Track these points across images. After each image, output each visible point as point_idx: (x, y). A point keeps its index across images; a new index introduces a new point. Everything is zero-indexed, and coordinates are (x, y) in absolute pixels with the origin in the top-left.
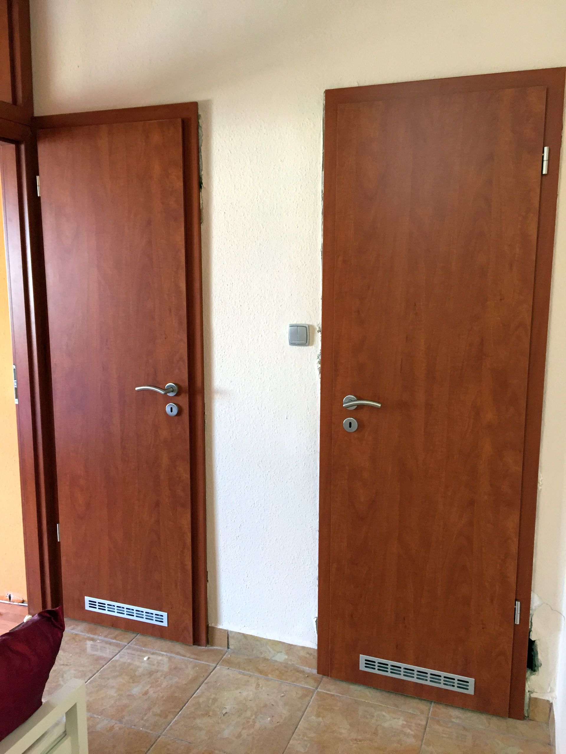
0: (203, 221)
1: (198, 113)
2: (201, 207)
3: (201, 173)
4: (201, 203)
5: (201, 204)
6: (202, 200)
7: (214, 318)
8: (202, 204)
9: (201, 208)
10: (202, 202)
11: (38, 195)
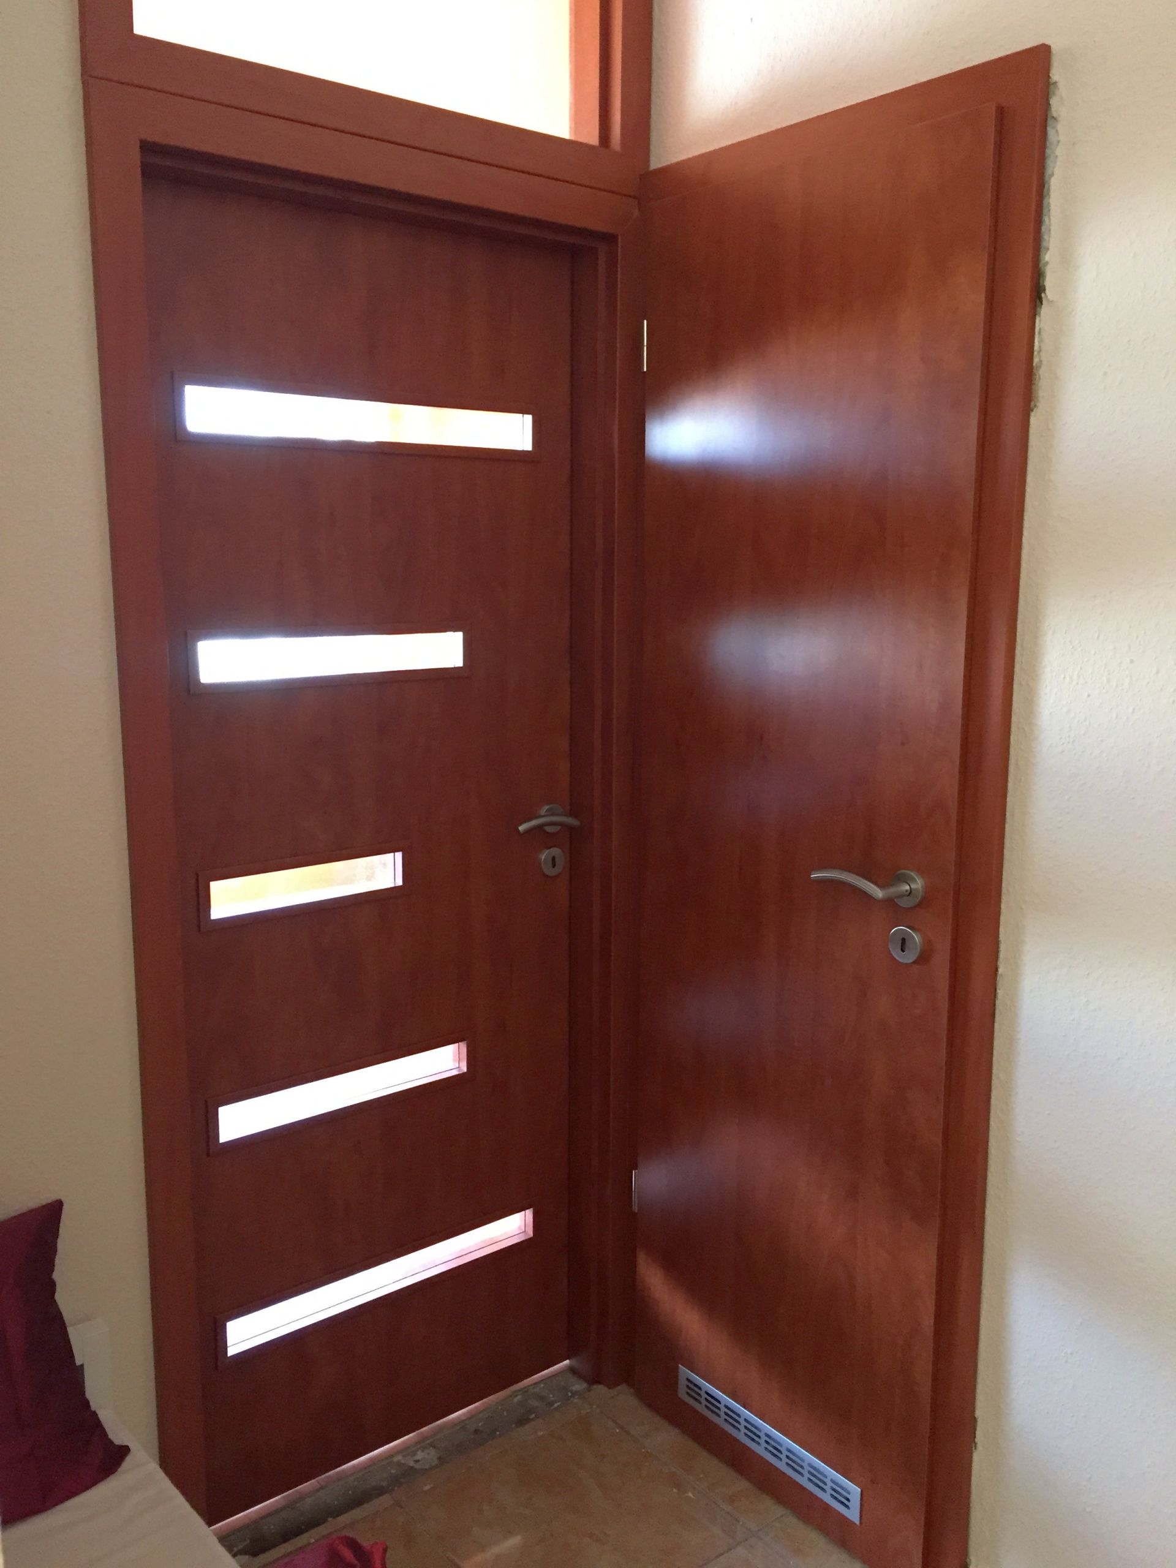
0: (1038, 404)
1: (1049, 77)
2: (1036, 360)
3: (1044, 258)
4: (1036, 348)
5: (1035, 353)
6: (1041, 341)
7: (1046, 694)
8: (1040, 351)
9: (1034, 364)
10: (1040, 347)
11: (643, 369)
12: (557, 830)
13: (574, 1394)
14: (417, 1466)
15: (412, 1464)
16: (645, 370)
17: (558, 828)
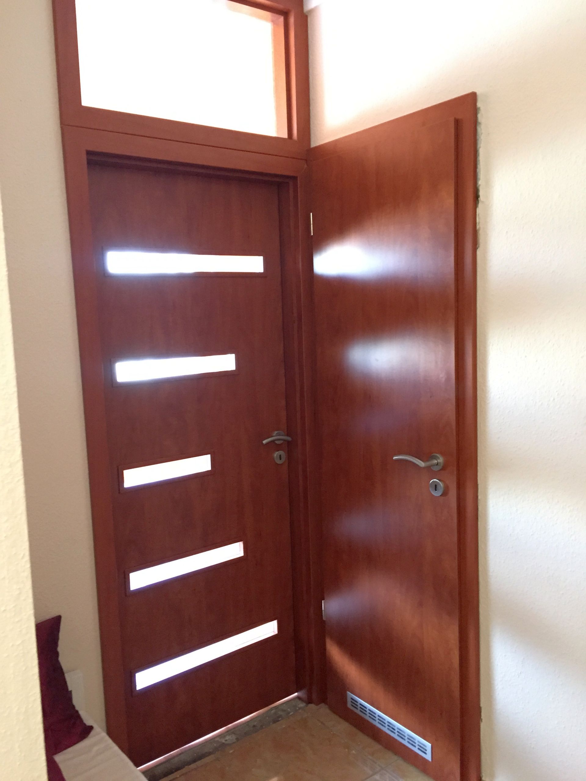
0: (480, 246)
1: (476, 106)
2: (478, 227)
3: (479, 183)
5: (477, 224)
6: (479, 219)
9: (477, 229)
10: (479, 221)
11: (311, 234)
12: (282, 443)
13: (300, 708)
14: (226, 742)
15: (224, 741)
16: (312, 234)
17: (281, 442)
